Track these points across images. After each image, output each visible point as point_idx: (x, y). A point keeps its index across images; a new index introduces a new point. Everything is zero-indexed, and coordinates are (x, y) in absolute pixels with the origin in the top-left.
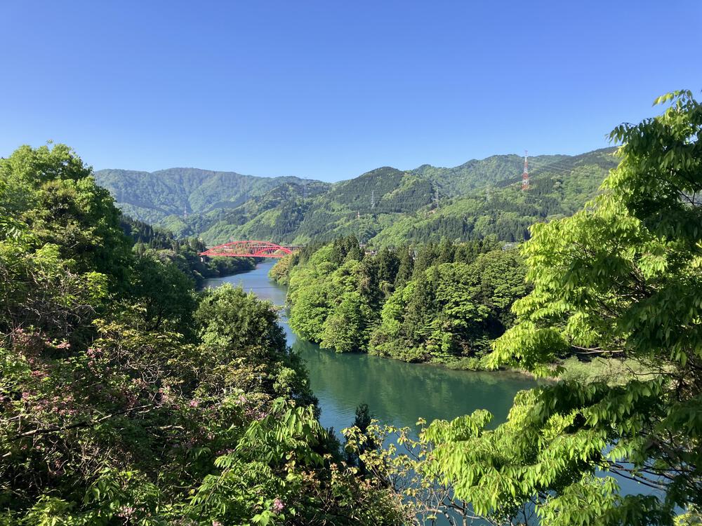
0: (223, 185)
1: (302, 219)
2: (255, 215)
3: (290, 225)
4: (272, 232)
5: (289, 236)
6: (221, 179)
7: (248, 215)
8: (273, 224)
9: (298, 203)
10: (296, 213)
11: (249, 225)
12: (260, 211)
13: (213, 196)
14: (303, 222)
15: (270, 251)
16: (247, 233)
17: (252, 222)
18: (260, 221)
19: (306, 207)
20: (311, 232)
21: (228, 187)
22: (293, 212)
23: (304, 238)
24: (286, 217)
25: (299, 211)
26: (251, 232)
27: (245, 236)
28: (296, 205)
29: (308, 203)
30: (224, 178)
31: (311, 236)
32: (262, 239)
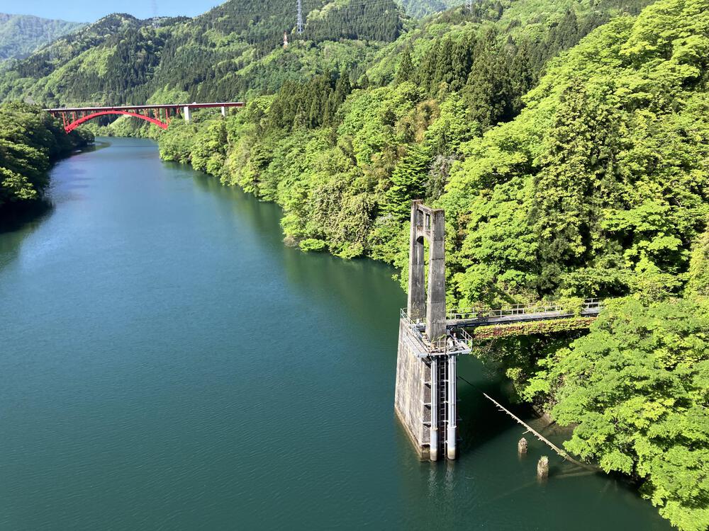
0: (22, 33)
1: (156, 63)
2: (67, 61)
3: (136, 72)
4: (102, 86)
5: (138, 92)
6: (18, 24)
7: (55, 61)
8: (102, 70)
9: (144, 35)
10: (144, 52)
11: (56, 76)
12: (74, 54)
13: (10, 48)
14: (159, 67)
15: (105, 120)
16: (54, 91)
17: (62, 70)
18: (77, 68)
19: (159, 43)
20: (187, 81)
21: (31, 36)
22: (138, 49)
23: (172, 93)
24: (126, 58)
25: (148, 48)
26: (61, 88)
27: (51, 95)
28: (141, 38)
29: (162, 35)
30: (22, 23)
31: (186, 89)
32: (84, 99)
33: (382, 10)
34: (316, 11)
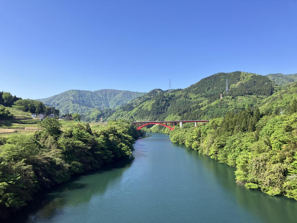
0: (125, 96)
1: (169, 106)
2: (138, 106)
3: (161, 109)
4: (149, 114)
5: (161, 116)
6: (124, 94)
7: (134, 106)
8: (150, 108)
9: (165, 96)
10: (165, 102)
11: (134, 111)
12: (141, 103)
13: (120, 102)
14: (170, 107)
15: (149, 126)
16: (133, 116)
17: (137, 108)
18: (141, 108)
19: (170, 98)
20: (180, 112)
21: (127, 97)
22: (163, 101)
23: (175, 117)
24: (158, 104)
25: (166, 100)
26: (135, 115)
27: (132, 117)
28: (164, 97)
29: (172, 96)
30: (125, 93)
31: (180, 115)
32: (143, 119)
33: (264, 83)
34: (234, 84)
